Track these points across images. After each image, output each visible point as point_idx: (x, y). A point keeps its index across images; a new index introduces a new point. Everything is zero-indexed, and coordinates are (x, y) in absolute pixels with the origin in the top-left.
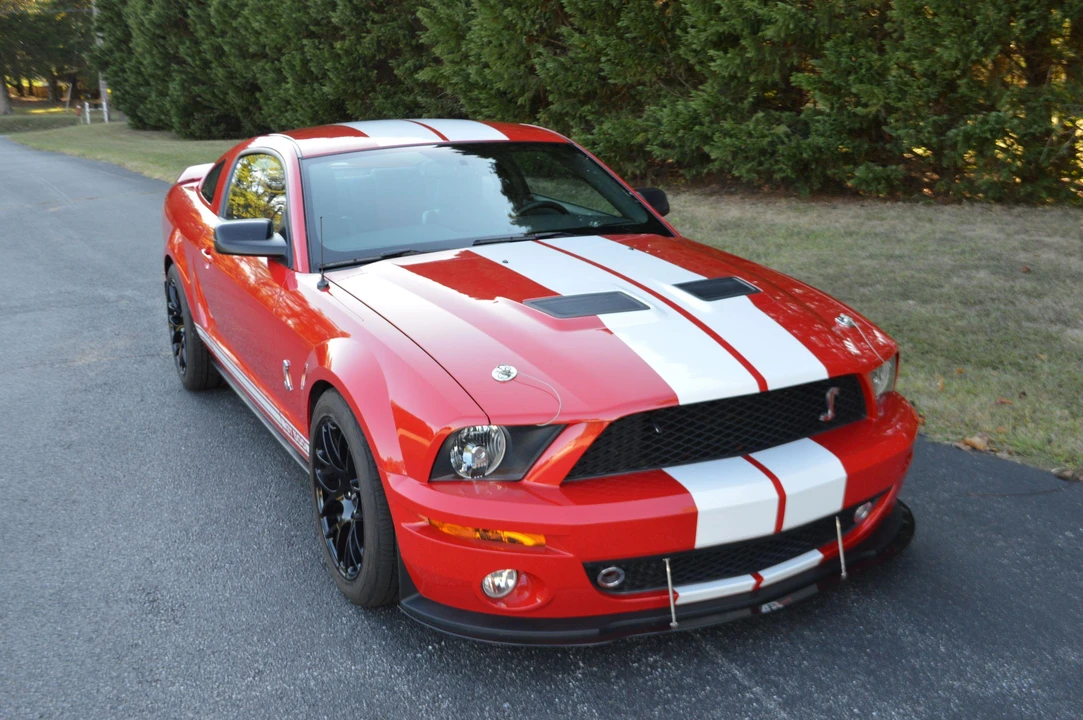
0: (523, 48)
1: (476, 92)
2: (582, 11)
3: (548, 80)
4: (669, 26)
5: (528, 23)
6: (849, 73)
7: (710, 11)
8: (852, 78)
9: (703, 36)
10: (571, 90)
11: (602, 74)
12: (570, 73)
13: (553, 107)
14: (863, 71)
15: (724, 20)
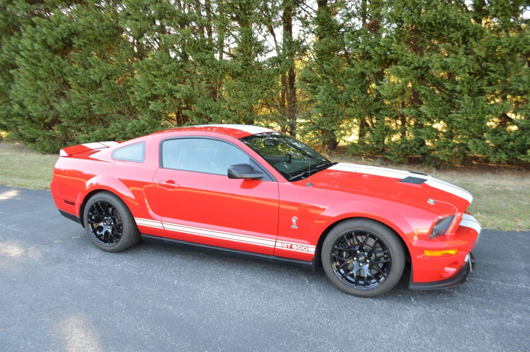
0: (46, 98)
1: (14, 119)
2: (79, 84)
3: (63, 112)
4: (121, 91)
5: (50, 87)
6: (206, 109)
7: (150, 86)
8: (208, 111)
9: (144, 95)
10: (74, 117)
11: (92, 110)
12: (75, 109)
13: (63, 124)
14: (213, 109)
15: (156, 89)
